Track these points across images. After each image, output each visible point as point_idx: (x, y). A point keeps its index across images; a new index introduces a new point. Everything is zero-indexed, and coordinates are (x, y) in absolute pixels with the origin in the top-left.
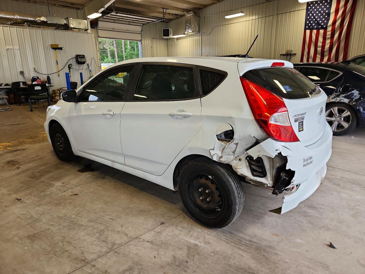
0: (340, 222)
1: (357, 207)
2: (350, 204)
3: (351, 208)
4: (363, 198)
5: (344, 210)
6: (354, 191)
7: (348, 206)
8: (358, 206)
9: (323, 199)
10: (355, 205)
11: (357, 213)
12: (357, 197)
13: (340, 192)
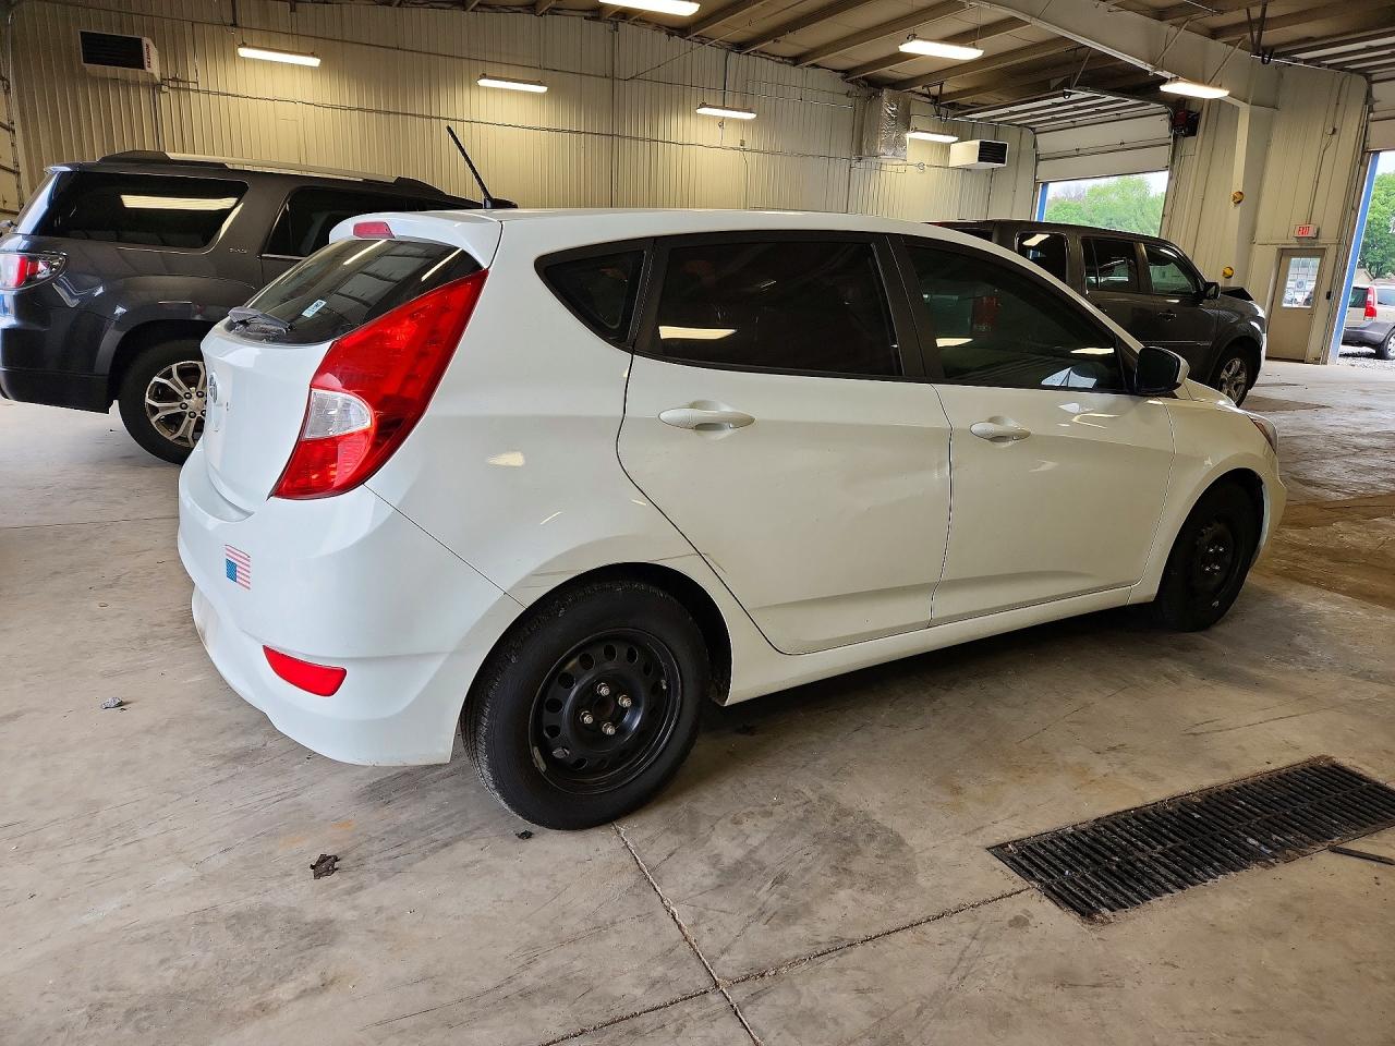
0: (126, 763)
1: (95, 850)
2: (129, 847)
3: (116, 833)
4: (86, 919)
5: (136, 808)
6: (143, 933)
7: (134, 833)
8: (92, 860)
9: (237, 804)
10: (108, 855)
11: (88, 825)
12: (112, 905)
13: (202, 878)
